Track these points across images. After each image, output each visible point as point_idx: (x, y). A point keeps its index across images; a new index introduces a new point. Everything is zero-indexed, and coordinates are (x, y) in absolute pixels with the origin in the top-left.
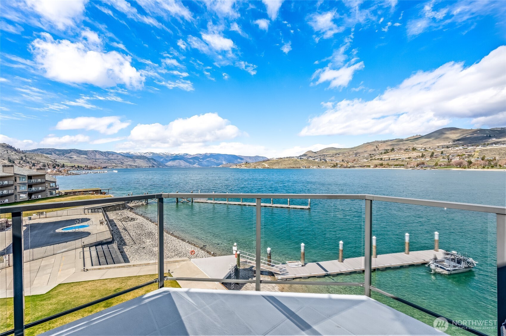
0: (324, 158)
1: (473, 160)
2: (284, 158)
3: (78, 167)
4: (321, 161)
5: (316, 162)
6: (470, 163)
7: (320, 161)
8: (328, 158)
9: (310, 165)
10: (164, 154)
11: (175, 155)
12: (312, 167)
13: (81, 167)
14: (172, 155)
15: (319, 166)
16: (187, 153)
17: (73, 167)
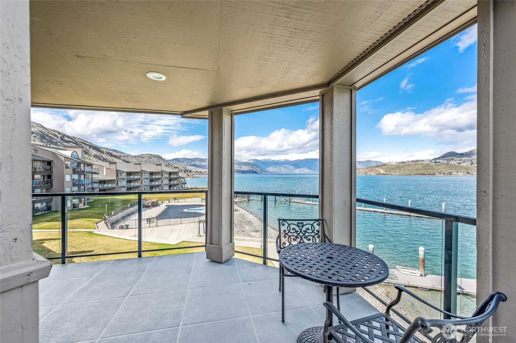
2: (408, 162)
3: (200, 172)
4: (473, 165)
5: (462, 167)
7: (471, 165)
9: (452, 171)
10: (266, 161)
11: (275, 161)
12: (456, 173)
13: (202, 172)
14: (273, 161)
15: (468, 172)
16: (287, 159)
17: (196, 172)
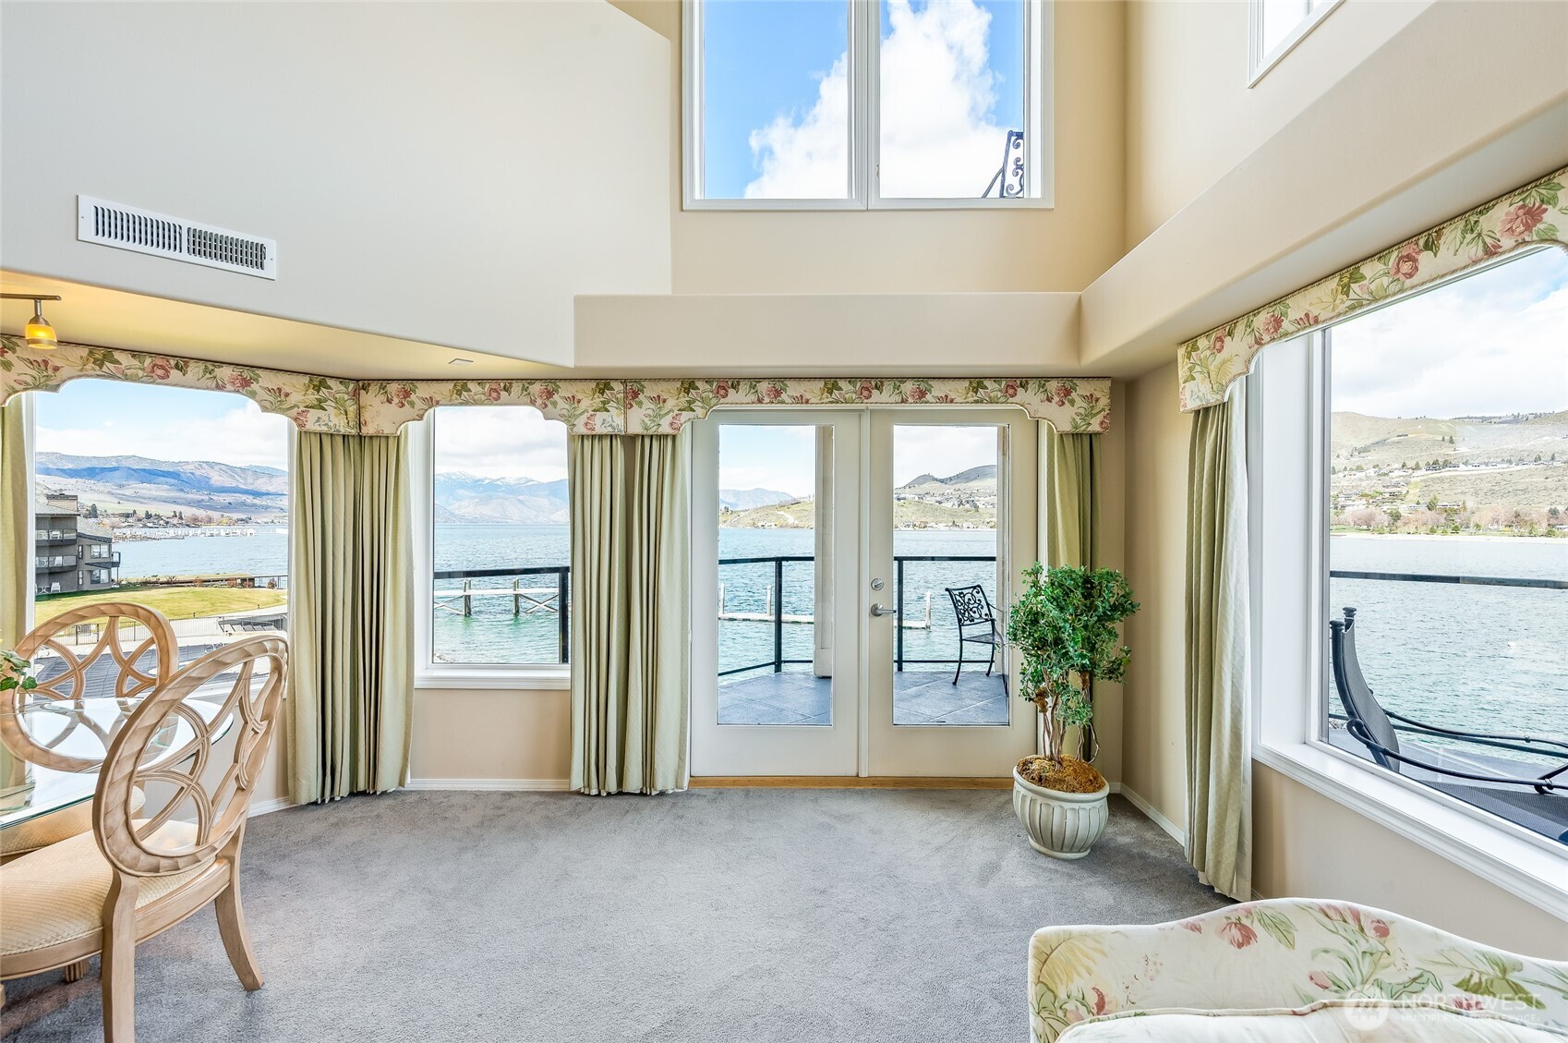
0: (972, 499)
1: (1403, 509)
3: (148, 516)
4: (961, 506)
6: (1396, 517)
7: (959, 506)
8: (982, 498)
9: (927, 519)
13: (158, 517)
15: (953, 522)
17: (128, 516)
